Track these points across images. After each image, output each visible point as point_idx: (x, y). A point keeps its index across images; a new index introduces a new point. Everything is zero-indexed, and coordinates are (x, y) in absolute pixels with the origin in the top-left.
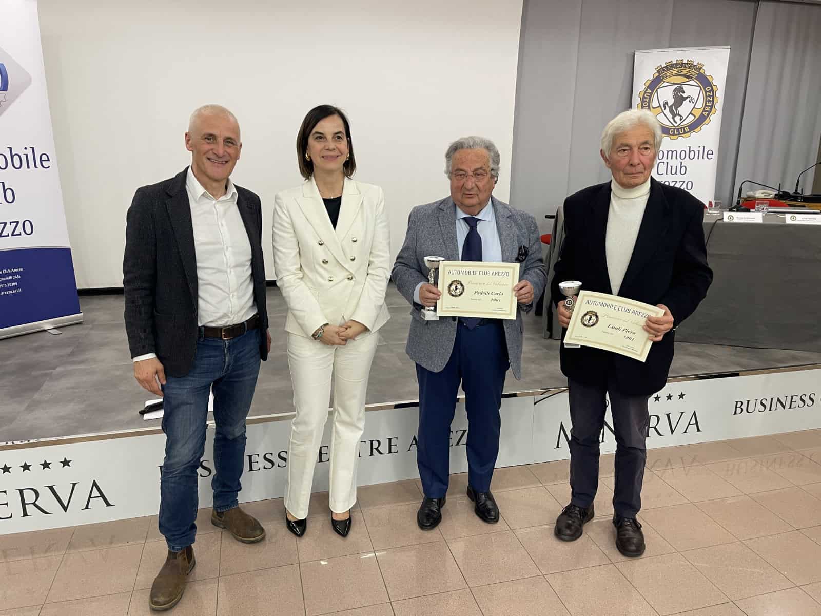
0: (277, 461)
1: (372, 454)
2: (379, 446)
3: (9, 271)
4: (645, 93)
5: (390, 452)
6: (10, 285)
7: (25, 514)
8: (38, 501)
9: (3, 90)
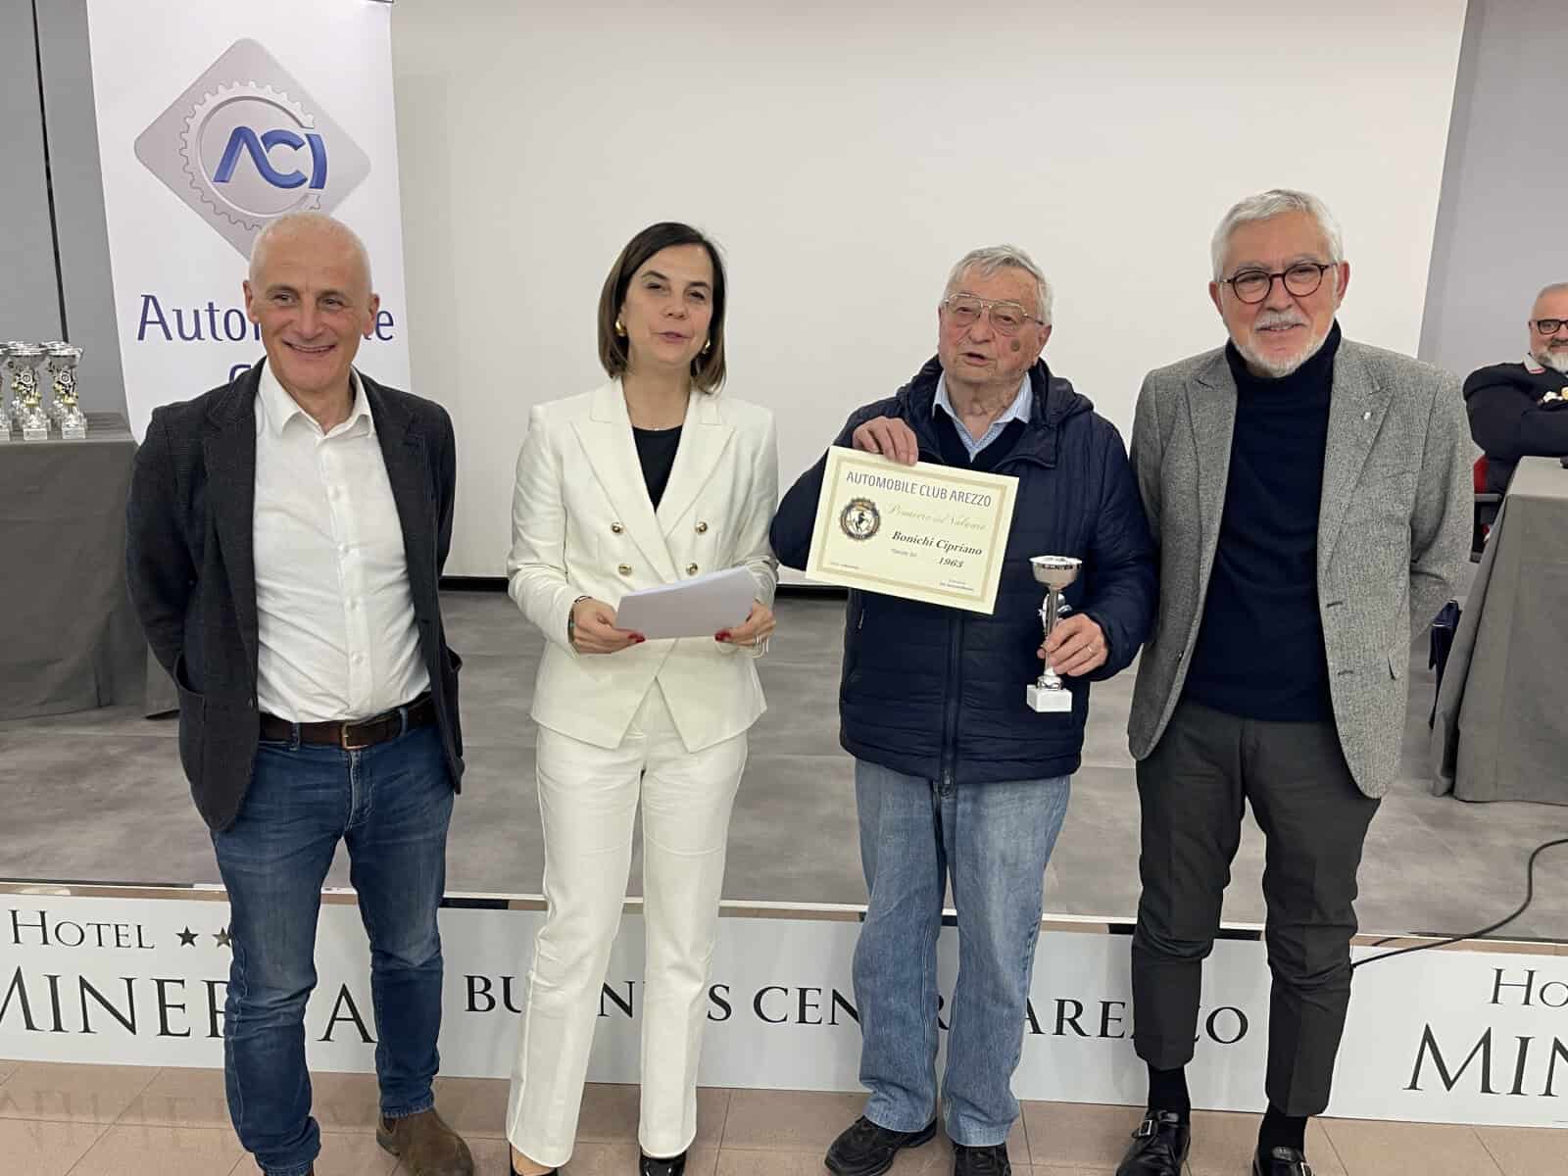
9: (316, 187)
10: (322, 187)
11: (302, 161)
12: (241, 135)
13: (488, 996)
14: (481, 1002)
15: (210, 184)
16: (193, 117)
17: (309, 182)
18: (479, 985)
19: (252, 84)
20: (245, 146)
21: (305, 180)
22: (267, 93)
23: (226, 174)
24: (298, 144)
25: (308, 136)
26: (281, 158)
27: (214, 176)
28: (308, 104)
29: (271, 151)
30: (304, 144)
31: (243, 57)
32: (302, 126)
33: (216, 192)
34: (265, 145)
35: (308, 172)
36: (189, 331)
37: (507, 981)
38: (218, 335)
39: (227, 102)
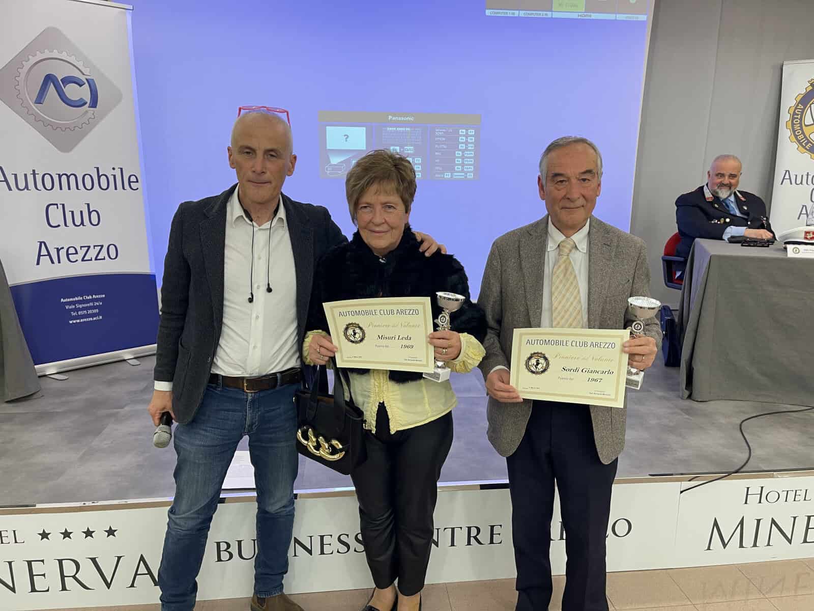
0: (354, 544)
2: (478, 534)
3: (90, 297)
4: (796, 108)
5: (492, 542)
6: (90, 312)
7: (64, 589)
9: (92, 107)
10: (95, 107)
11: (84, 93)
12: (49, 79)
14: (225, 556)
15: (31, 104)
16: (22, 68)
17: (88, 105)
18: (223, 546)
19: (56, 51)
20: (52, 84)
21: (86, 103)
22: (64, 56)
23: (41, 98)
24: (82, 84)
25: (86, 79)
26: (72, 91)
27: (35, 99)
28: (88, 63)
29: (66, 87)
30: (84, 84)
31: (50, 36)
32: (84, 74)
33: (36, 109)
34: (63, 83)
35: (88, 98)
36: (22, 185)
37: (240, 542)
38: (38, 187)
39: (41, 60)
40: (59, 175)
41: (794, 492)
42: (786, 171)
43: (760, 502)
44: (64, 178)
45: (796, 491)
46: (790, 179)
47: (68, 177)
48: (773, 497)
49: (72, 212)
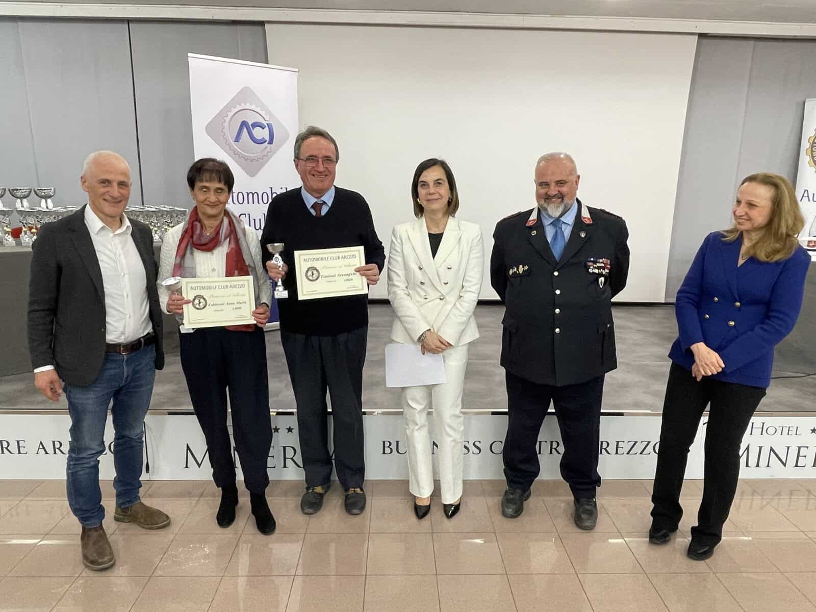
0: (472, 448)
1: (551, 453)
2: (557, 447)
4: (815, 138)
7: (285, 466)
8: (296, 456)
9: (270, 144)
10: (272, 144)
11: (265, 134)
12: (244, 124)
13: (391, 449)
14: (387, 450)
15: (232, 143)
16: (227, 117)
17: (267, 143)
18: (387, 444)
19: (248, 104)
20: (245, 129)
21: (266, 141)
22: (253, 107)
23: (239, 138)
24: (263, 127)
25: (267, 124)
26: (259, 133)
27: (234, 139)
28: (269, 112)
29: (255, 129)
30: (266, 127)
31: (245, 94)
32: (265, 120)
33: (235, 147)
34: (252, 127)
35: (267, 138)
37: (397, 442)
38: (235, 202)
39: (240, 111)
40: (248, 193)
41: (788, 428)
42: (805, 190)
43: (762, 434)
44: (250, 195)
45: (789, 427)
46: (808, 197)
47: (253, 194)
48: (771, 431)
49: (255, 220)
